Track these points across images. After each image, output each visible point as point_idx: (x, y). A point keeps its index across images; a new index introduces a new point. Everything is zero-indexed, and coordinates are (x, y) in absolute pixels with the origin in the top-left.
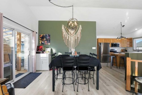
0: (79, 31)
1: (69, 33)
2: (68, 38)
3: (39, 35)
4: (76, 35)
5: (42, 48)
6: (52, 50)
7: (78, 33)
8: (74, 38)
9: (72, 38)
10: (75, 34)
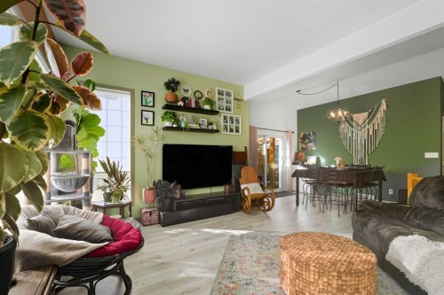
0: (380, 115)
1: (354, 124)
2: (350, 135)
3: (299, 135)
4: (371, 125)
5: (301, 157)
6: (318, 159)
7: (375, 119)
8: (366, 132)
9: (360, 133)
10: (369, 123)
